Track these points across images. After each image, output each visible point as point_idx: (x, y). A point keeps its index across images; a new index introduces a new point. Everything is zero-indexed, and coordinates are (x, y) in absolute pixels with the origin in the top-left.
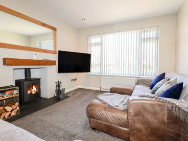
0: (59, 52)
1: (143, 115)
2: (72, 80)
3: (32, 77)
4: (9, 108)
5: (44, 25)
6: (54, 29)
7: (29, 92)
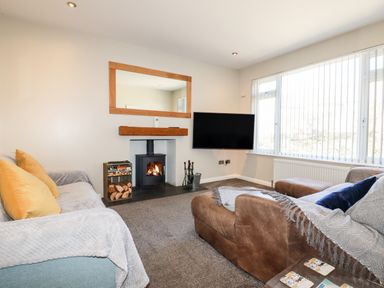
0: (195, 114)
1: (253, 225)
2: (221, 162)
3: (156, 152)
4: (120, 189)
5: (171, 76)
6: (188, 79)
7: (150, 172)
